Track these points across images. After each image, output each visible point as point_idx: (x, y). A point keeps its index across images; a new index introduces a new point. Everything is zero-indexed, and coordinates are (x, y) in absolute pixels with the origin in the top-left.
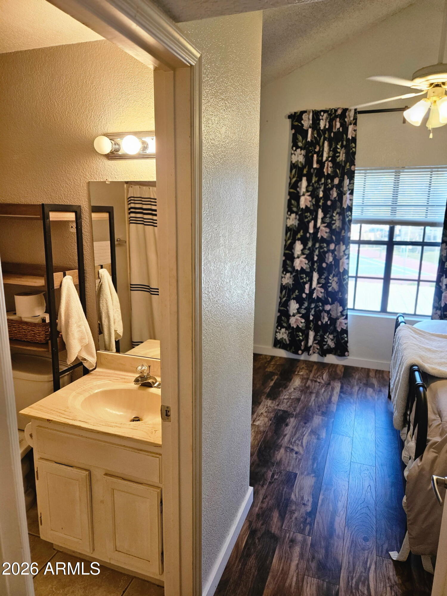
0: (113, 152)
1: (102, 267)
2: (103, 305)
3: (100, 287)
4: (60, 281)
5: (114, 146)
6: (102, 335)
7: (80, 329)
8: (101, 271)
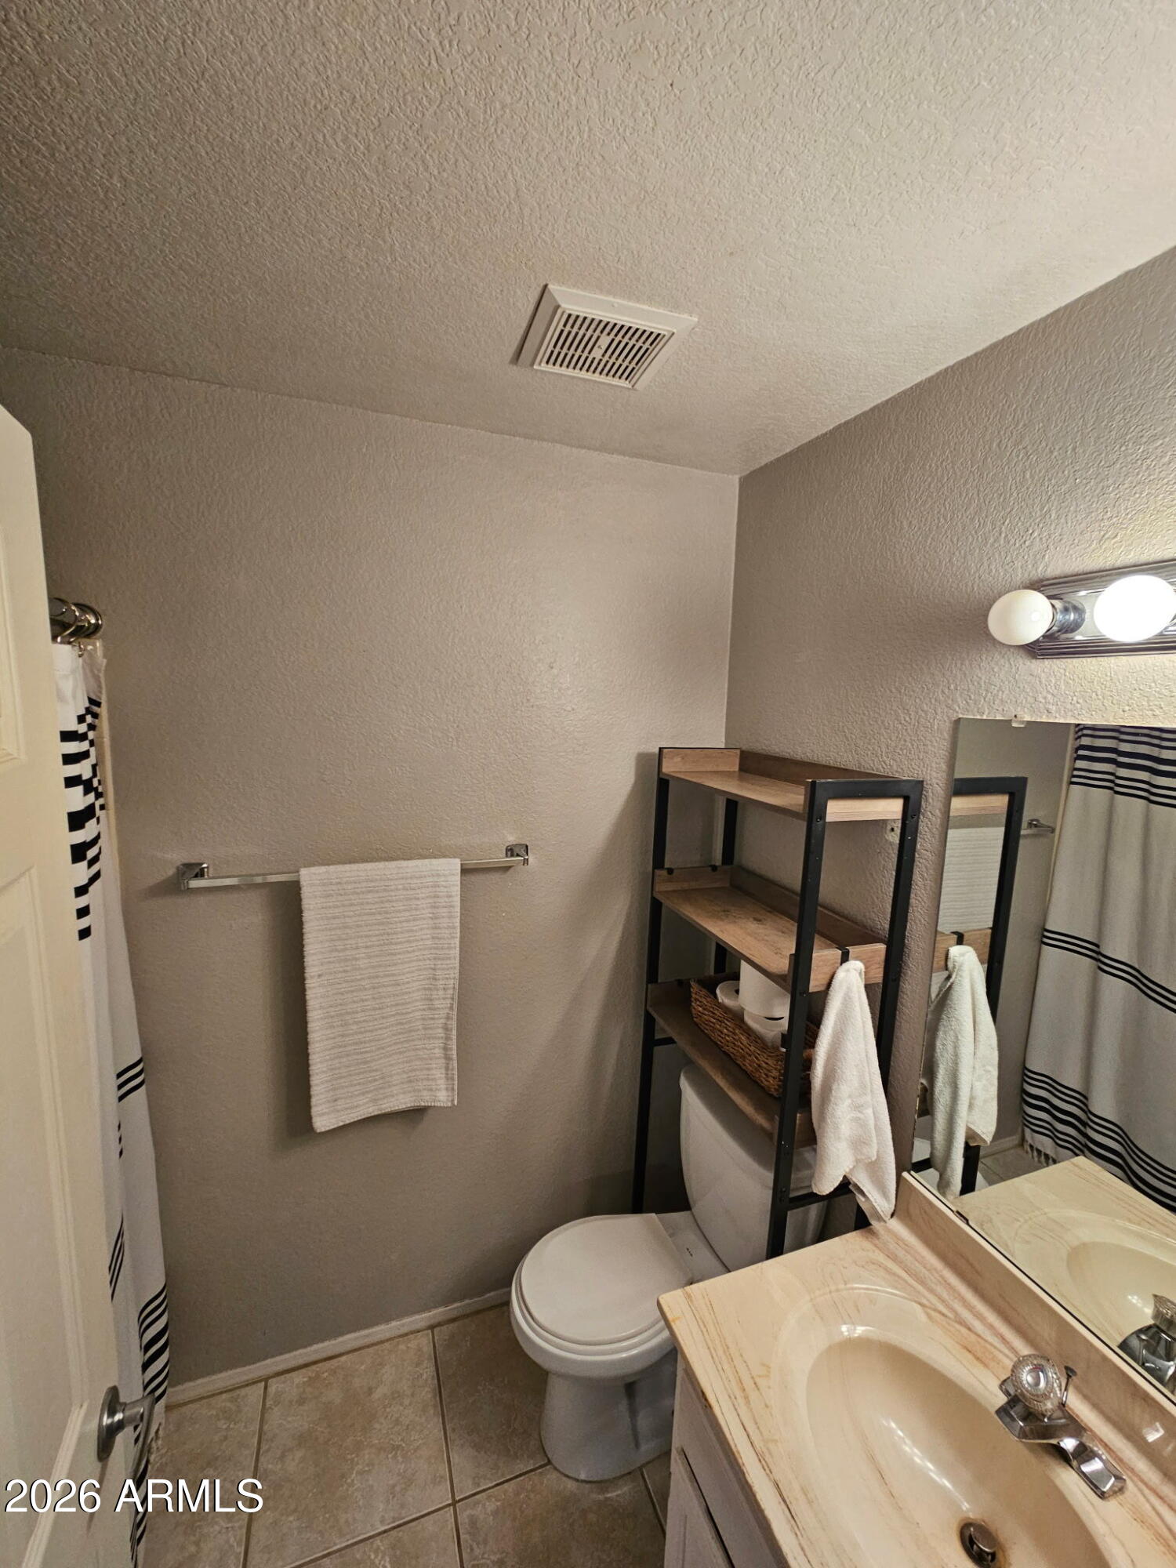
0: (1053, 634)
1: (960, 939)
2: (944, 1045)
3: (945, 995)
4: (830, 973)
5: (1059, 617)
6: (927, 1117)
7: (859, 1115)
8: (955, 951)
